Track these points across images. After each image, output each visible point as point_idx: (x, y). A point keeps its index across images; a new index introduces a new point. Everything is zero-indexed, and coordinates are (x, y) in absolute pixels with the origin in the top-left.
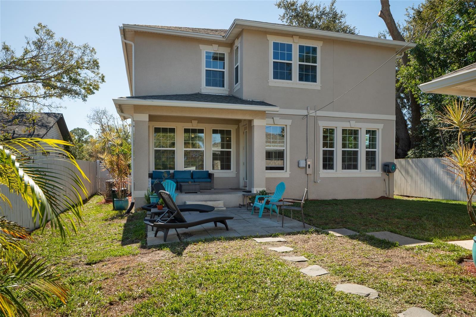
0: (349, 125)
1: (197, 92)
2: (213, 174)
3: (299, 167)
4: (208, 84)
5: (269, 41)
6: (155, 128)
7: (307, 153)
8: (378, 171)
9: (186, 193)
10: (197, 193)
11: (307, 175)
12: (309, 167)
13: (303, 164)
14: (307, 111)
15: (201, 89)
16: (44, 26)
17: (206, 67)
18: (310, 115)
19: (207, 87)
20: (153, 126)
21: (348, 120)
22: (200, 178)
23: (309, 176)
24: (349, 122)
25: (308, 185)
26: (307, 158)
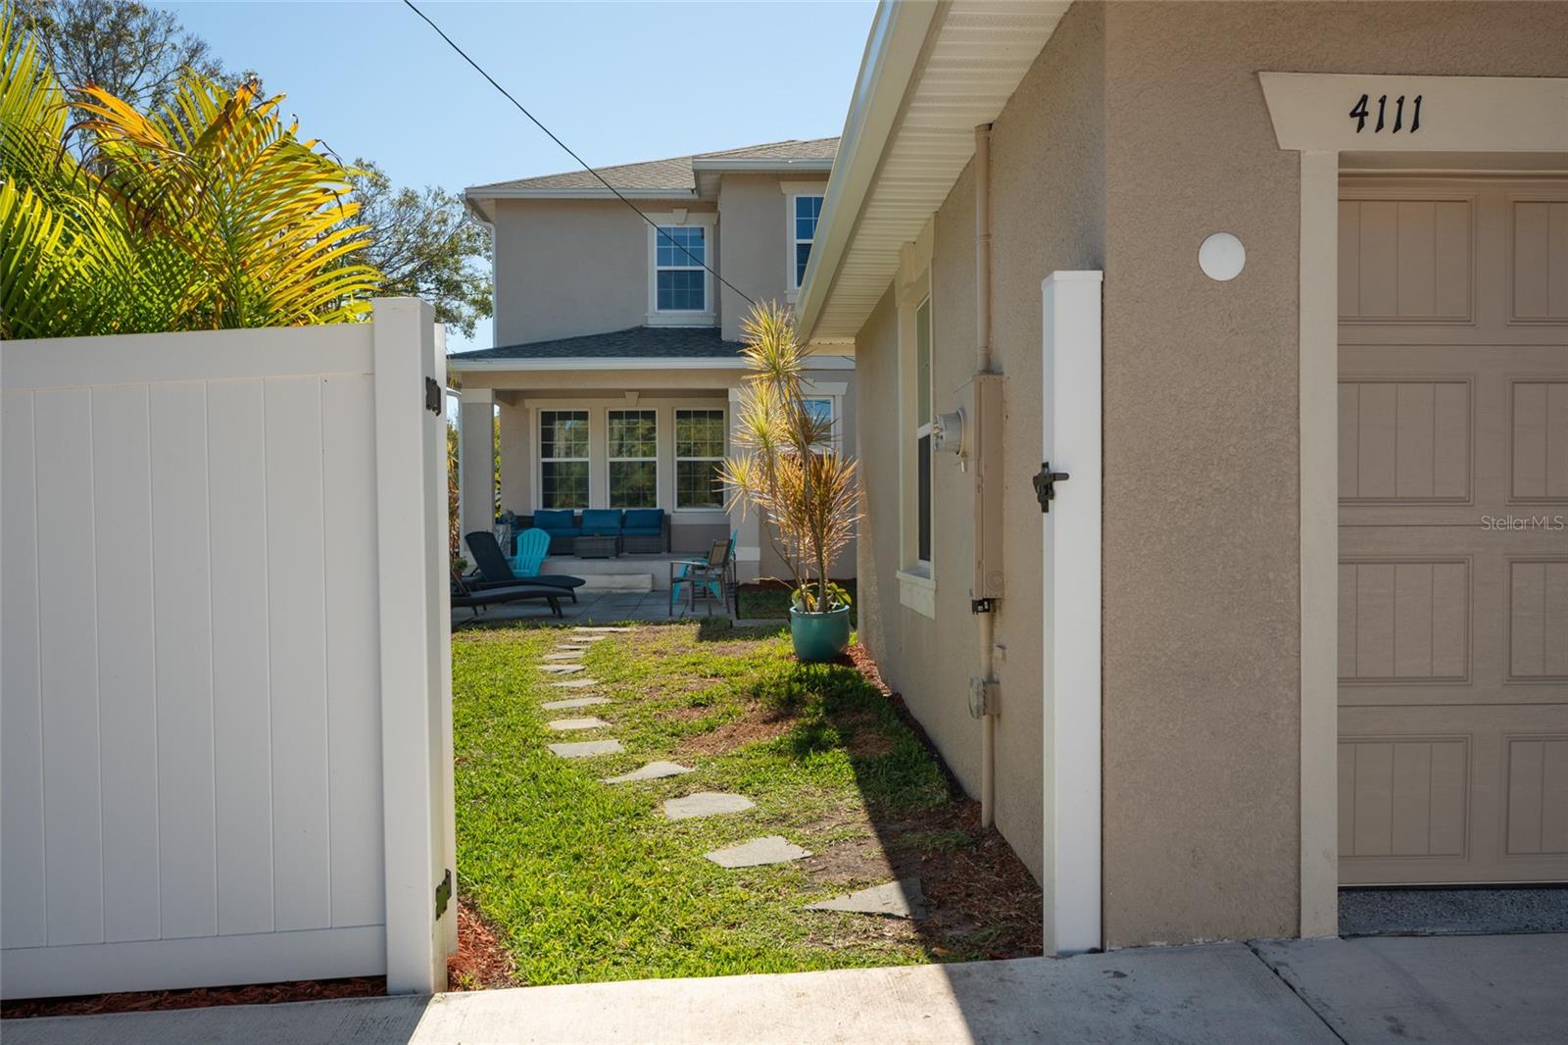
1: (637, 324)
4: (663, 304)
5: (788, 196)
6: (542, 413)
9: (583, 558)
10: (607, 558)
15: (647, 317)
16: (367, 166)
17: (659, 265)
19: (661, 311)
20: (537, 409)
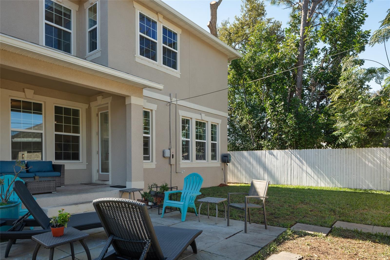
0: (201, 117)
2: (64, 165)
3: (164, 157)
5: (135, 10)
7: (170, 142)
8: (218, 161)
11: (170, 166)
12: (173, 158)
13: (167, 154)
14: (169, 97)
18: (172, 102)
21: (200, 112)
22: (41, 172)
23: (172, 166)
24: (201, 114)
25: (171, 176)
26: (170, 148)
